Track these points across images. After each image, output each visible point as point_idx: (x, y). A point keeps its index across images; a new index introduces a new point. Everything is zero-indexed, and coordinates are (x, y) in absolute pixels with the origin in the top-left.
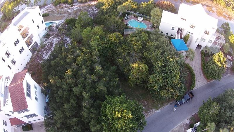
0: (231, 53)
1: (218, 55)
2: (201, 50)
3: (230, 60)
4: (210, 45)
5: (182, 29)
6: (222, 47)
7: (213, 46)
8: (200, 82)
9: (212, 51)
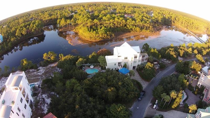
0: (156, 60)
1: (148, 65)
2: (136, 69)
3: (157, 64)
4: (140, 63)
5: (120, 63)
6: (148, 60)
7: (142, 63)
8: (144, 85)
9: (142, 65)
